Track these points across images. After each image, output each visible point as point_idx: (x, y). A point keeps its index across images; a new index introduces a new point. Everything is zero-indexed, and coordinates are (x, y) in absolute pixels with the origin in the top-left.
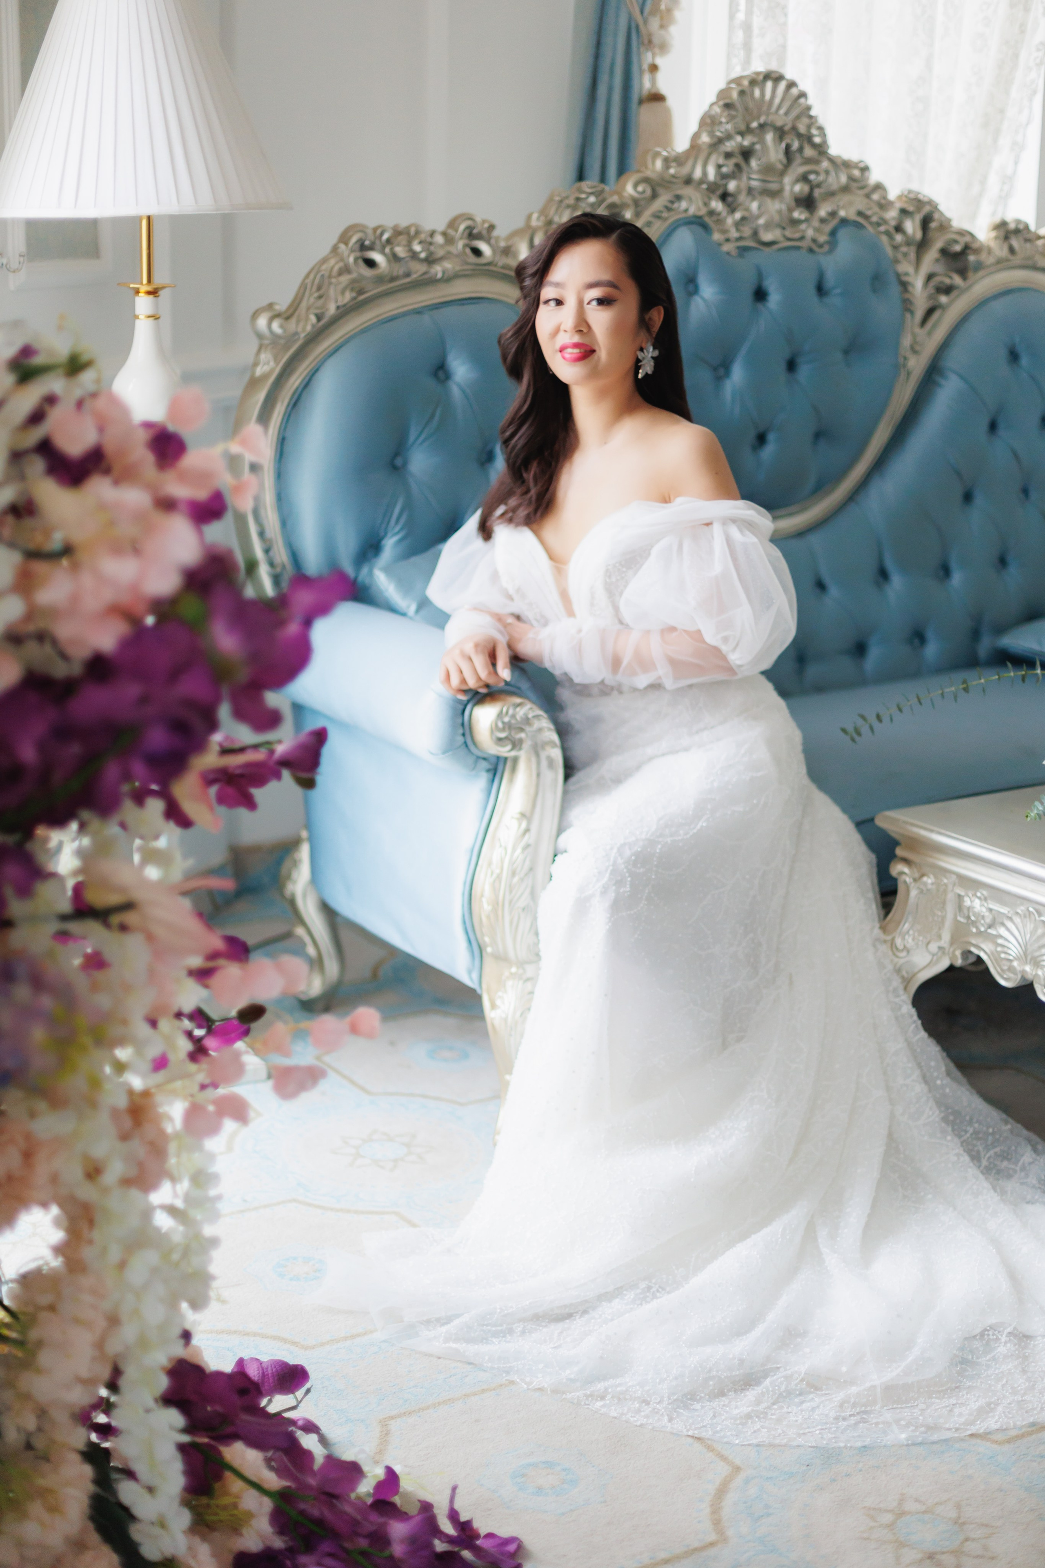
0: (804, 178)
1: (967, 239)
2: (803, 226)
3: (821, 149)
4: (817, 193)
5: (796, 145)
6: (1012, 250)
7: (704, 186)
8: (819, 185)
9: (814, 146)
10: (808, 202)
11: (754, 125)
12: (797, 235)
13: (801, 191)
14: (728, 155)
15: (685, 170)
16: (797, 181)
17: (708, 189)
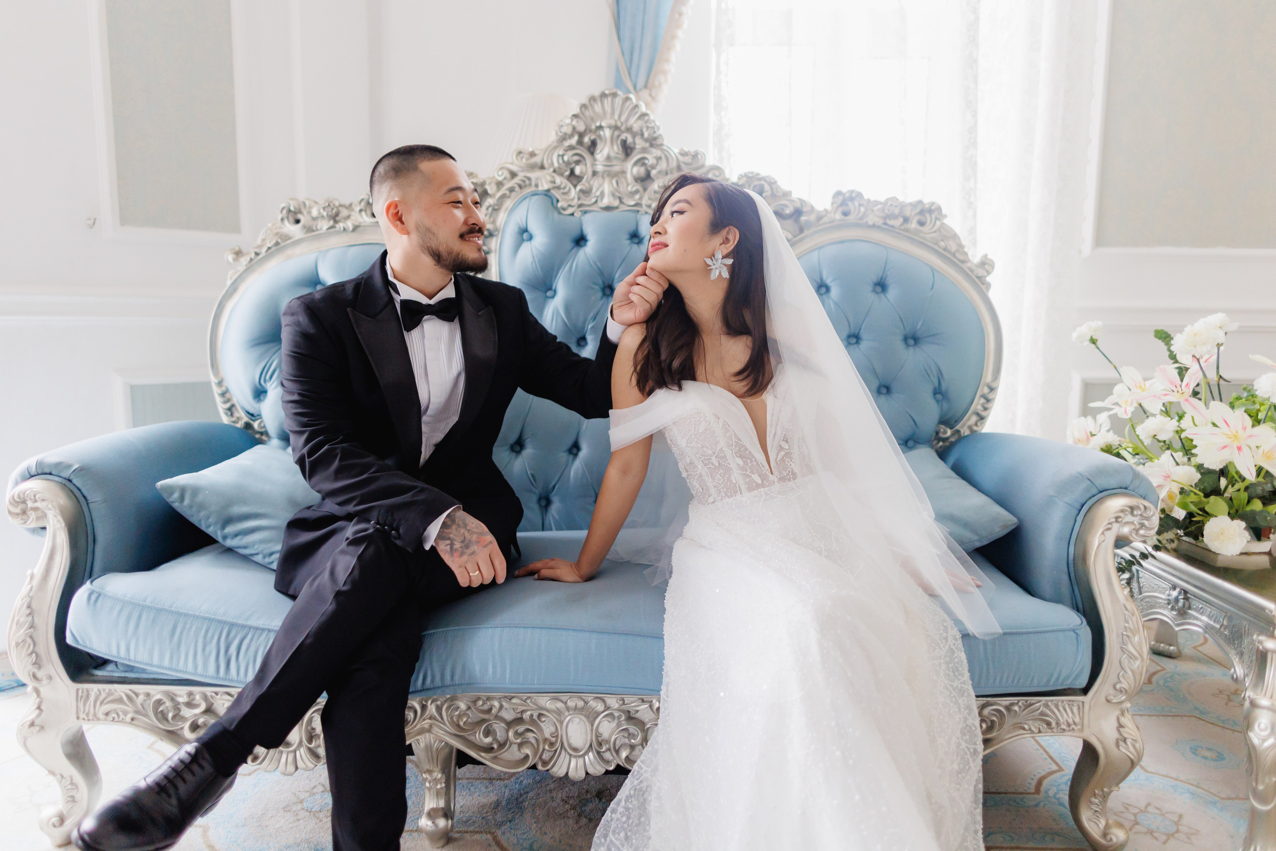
0: (641, 162)
1: (798, 205)
2: (637, 197)
3: (653, 142)
4: (653, 173)
5: (630, 140)
6: (845, 214)
7: (551, 170)
8: (653, 167)
9: (646, 140)
10: (645, 179)
11: (593, 127)
12: (633, 203)
13: (639, 171)
14: (571, 148)
15: (537, 160)
16: (635, 164)
17: (554, 171)
